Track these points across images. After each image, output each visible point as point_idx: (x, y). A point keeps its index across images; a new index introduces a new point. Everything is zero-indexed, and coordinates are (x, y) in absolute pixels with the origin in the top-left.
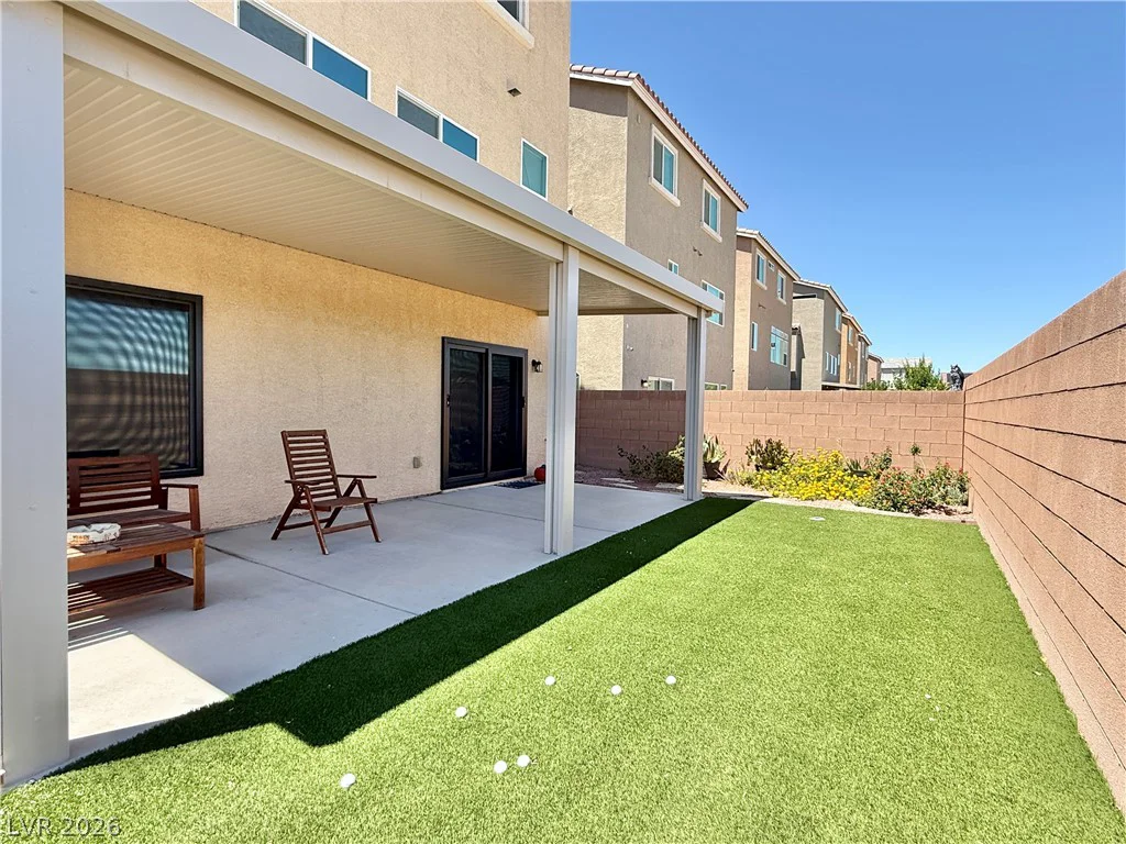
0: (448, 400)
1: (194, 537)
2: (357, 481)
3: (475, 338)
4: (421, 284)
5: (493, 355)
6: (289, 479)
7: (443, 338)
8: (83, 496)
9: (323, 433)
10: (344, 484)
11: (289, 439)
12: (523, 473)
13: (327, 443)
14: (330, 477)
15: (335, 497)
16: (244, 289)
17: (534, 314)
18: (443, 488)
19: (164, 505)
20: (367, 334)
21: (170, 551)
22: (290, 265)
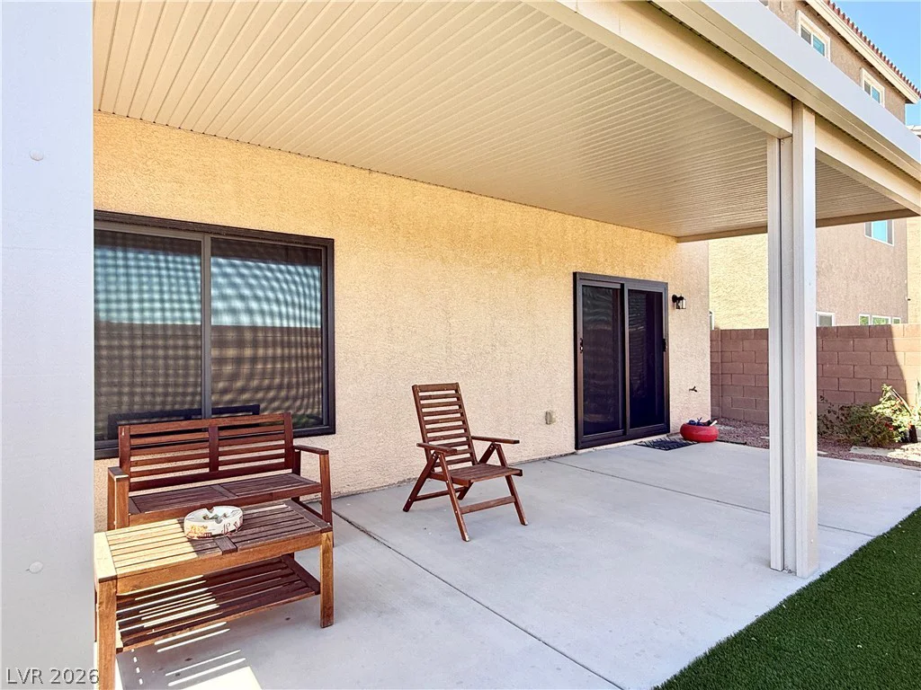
0: (581, 344)
1: (321, 532)
2: (495, 445)
3: (609, 272)
4: (551, 213)
5: (629, 290)
6: (421, 441)
7: (575, 274)
8: (221, 459)
9: (456, 387)
10: (480, 448)
11: (421, 394)
12: (666, 430)
13: (459, 399)
14: (464, 439)
15: (469, 464)
16: (373, 229)
17: (672, 242)
18: (577, 448)
19: (297, 471)
20: (495, 272)
21: (299, 549)
22: (417, 199)
